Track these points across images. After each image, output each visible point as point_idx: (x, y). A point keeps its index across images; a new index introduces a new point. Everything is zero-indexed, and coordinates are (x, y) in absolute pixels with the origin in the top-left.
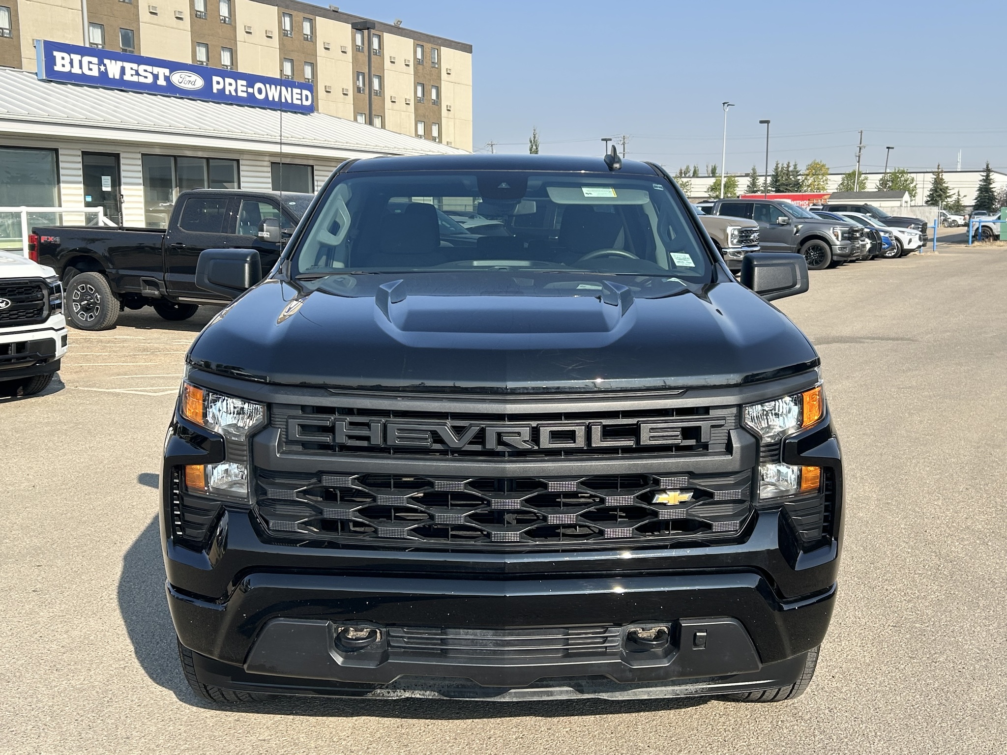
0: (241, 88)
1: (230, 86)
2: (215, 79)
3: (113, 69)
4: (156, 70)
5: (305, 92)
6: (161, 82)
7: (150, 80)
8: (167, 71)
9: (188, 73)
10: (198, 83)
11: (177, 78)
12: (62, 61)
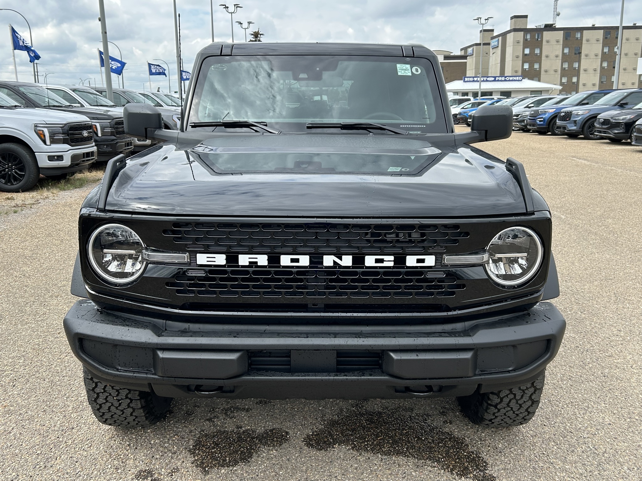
0: (503, 79)
1: (500, 79)
2: (497, 78)
3: (475, 79)
4: (484, 78)
5: (520, 77)
6: (485, 80)
7: (483, 80)
8: (486, 78)
10: (493, 79)
11: (488, 79)
12: (466, 79)
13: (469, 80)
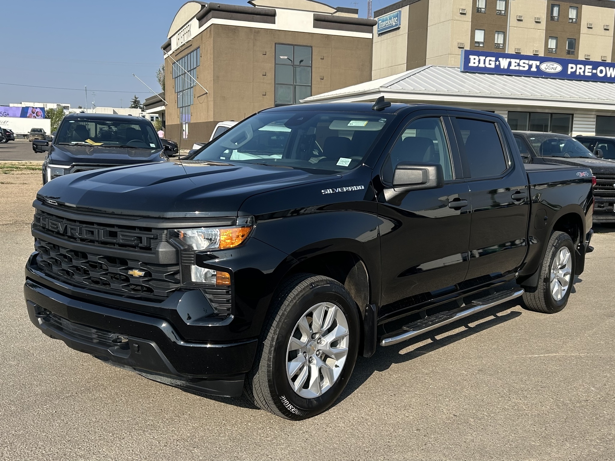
0: (588, 71)
1: (580, 70)
2: (570, 66)
3: (504, 63)
4: (531, 62)
6: (534, 69)
7: (527, 68)
8: (538, 63)
9: (552, 63)
10: (559, 68)
11: (544, 67)
12: (474, 61)
13: (482, 65)
